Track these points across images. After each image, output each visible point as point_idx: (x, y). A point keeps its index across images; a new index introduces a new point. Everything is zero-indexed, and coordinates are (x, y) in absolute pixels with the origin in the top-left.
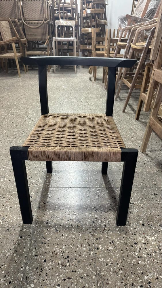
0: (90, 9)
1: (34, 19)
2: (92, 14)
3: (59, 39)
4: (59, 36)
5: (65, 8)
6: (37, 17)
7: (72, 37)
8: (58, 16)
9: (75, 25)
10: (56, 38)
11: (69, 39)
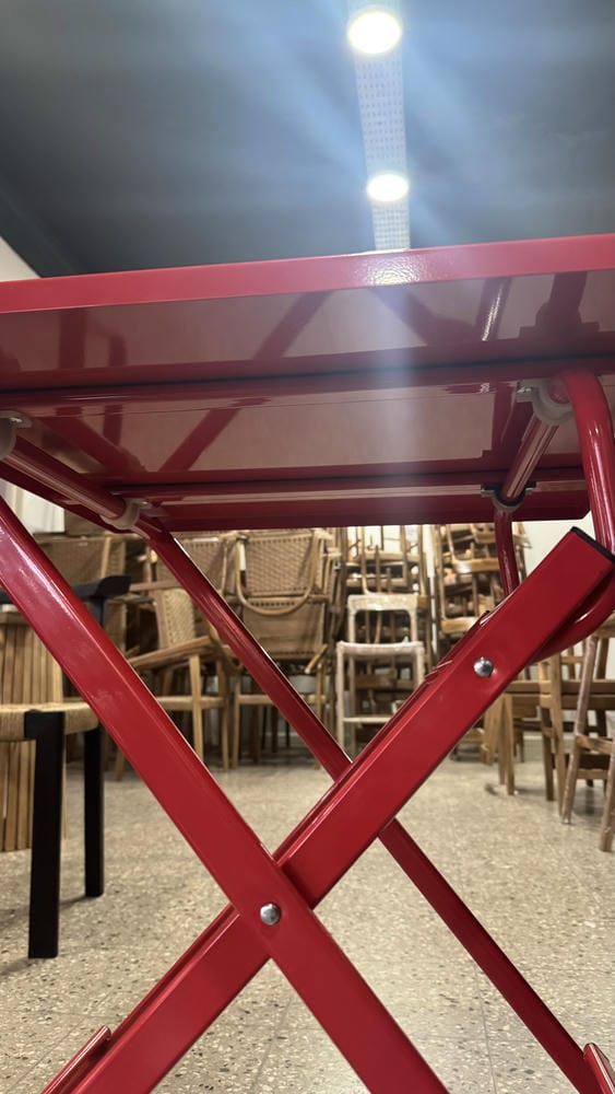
0: (470, 559)
1: (277, 593)
2: (475, 574)
3: (361, 648)
4: (360, 640)
5: (383, 561)
6: (287, 587)
7: (406, 638)
8: (358, 585)
9: (419, 608)
10: (350, 646)
11: (396, 647)
